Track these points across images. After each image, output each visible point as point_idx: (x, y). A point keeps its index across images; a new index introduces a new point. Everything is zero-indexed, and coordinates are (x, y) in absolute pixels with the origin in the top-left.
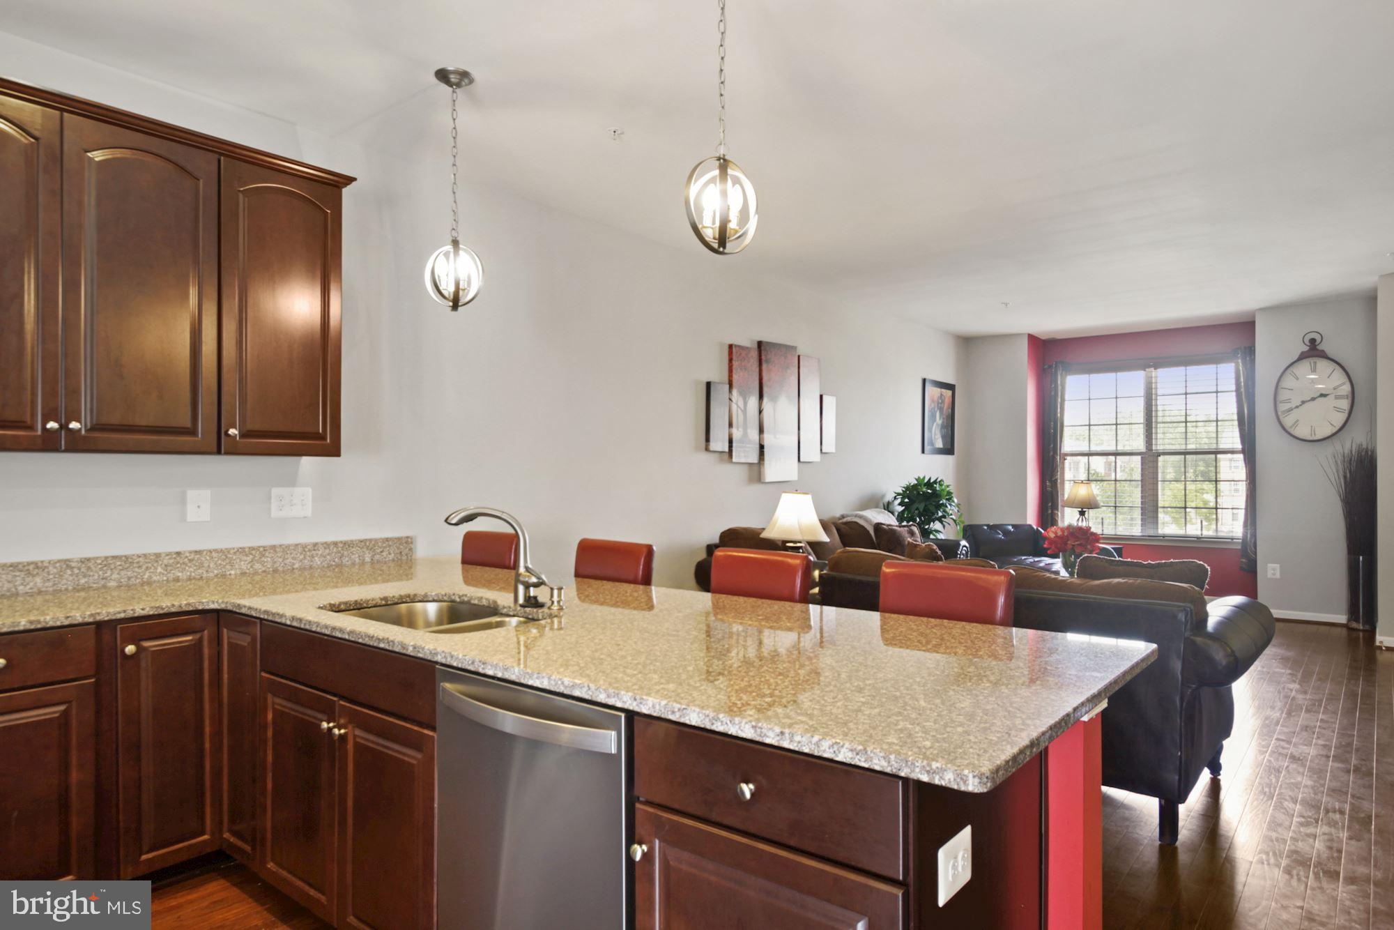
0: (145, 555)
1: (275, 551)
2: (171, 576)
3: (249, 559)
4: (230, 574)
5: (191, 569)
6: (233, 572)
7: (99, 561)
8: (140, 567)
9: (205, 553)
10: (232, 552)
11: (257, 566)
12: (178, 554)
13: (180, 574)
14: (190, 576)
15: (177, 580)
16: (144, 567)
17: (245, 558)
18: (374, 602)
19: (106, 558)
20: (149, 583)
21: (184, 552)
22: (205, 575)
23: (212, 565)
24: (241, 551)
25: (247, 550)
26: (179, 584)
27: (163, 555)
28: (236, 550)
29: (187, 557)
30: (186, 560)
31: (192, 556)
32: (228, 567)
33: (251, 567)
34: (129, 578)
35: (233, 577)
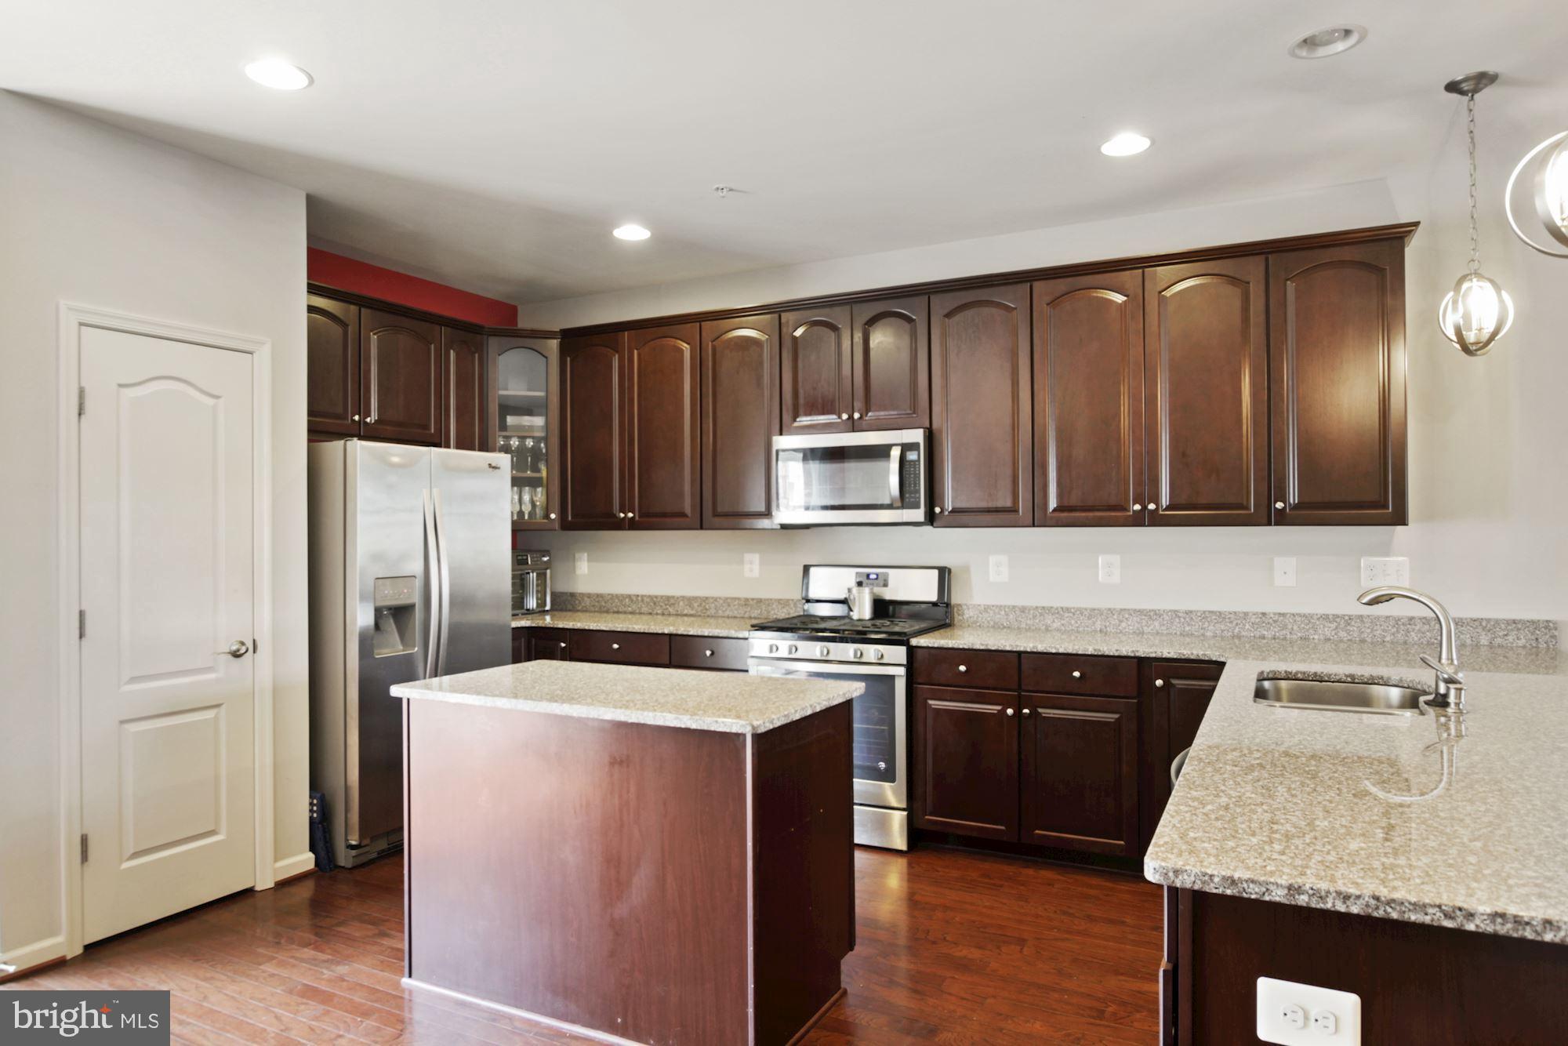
0: (1235, 613)
1: (1362, 621)
2: (1258, 634)
3: (1334, 625)
4: (1313, 639)
5: (1276, 630)
6: (1316, 637)
7: (1199, 614)
8: (1231, 622)
9: (1289, 615)
10: (1315, 617)
11: (1342, 634)
12: (1264, 614)
13: (1266, 633)
14: (1275, 635)
15: (1263, 637)
16: (1235, 623)
17: (1330, 625)
18: (1338, 678)
19: (1204, 612)
20: (1239, 637)
21: (1270, 613)
22: (1288, 636)
23: (1295, 628)
24: (1325, 617)
25: (1331, 617)
26: (1265, 641)
27: (1250, 614)
28: (1319, 616)
29: (1271, 618)
30: (1271, 620)
31: (1276, 618)
32: (1311, 631)
33: (1336, 634)
34: (1223, 631)
35: (1316, 641)
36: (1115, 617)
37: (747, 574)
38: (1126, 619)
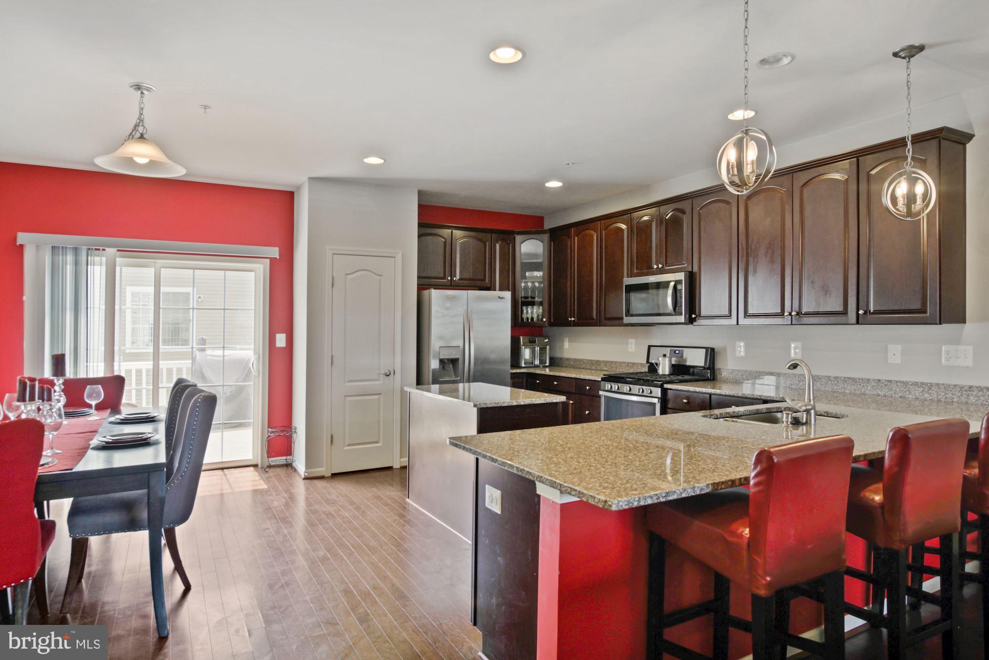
0: (862, 379)
1: (939, 387)
2: (875, 393)
3: (921, 389)
4: (909, 398)
5: (886, 391)
6: (910, 396)
7: (842, 379)
8: (860, 385)
9: (893, 382)
10: (910, 383)
11: (926, 395)
12: (879, 380)
13: (880, 392)
14: (885, 394)
15: (878, 395)
16: (862, 385)
17: (919, 389)
19: (845, 378)
20: (865, 394)
21: (882, 380)
22: (893, 395)
23: (898, 390)
24: (916, 384)
25: (919, 384)
26: (880, 397)
27: (871, 380)
28: (912, 383)
29: (883, 383)
30: (883, 385)
31: (886, 383)
32: (907, 392)
33: (922, 395)
34: (855, 390)
35: (910, 399)
36: (797, 379)
37: (630, 350)
38: (802, 380)
